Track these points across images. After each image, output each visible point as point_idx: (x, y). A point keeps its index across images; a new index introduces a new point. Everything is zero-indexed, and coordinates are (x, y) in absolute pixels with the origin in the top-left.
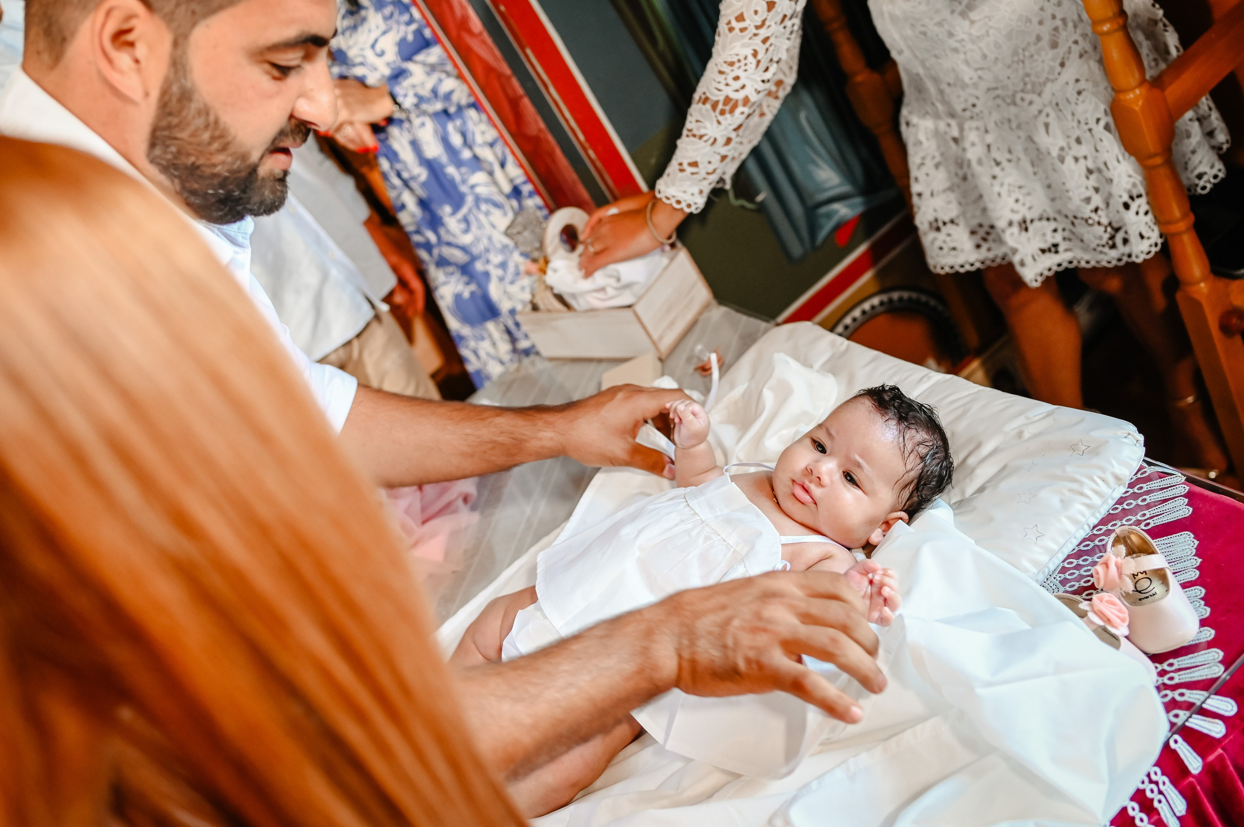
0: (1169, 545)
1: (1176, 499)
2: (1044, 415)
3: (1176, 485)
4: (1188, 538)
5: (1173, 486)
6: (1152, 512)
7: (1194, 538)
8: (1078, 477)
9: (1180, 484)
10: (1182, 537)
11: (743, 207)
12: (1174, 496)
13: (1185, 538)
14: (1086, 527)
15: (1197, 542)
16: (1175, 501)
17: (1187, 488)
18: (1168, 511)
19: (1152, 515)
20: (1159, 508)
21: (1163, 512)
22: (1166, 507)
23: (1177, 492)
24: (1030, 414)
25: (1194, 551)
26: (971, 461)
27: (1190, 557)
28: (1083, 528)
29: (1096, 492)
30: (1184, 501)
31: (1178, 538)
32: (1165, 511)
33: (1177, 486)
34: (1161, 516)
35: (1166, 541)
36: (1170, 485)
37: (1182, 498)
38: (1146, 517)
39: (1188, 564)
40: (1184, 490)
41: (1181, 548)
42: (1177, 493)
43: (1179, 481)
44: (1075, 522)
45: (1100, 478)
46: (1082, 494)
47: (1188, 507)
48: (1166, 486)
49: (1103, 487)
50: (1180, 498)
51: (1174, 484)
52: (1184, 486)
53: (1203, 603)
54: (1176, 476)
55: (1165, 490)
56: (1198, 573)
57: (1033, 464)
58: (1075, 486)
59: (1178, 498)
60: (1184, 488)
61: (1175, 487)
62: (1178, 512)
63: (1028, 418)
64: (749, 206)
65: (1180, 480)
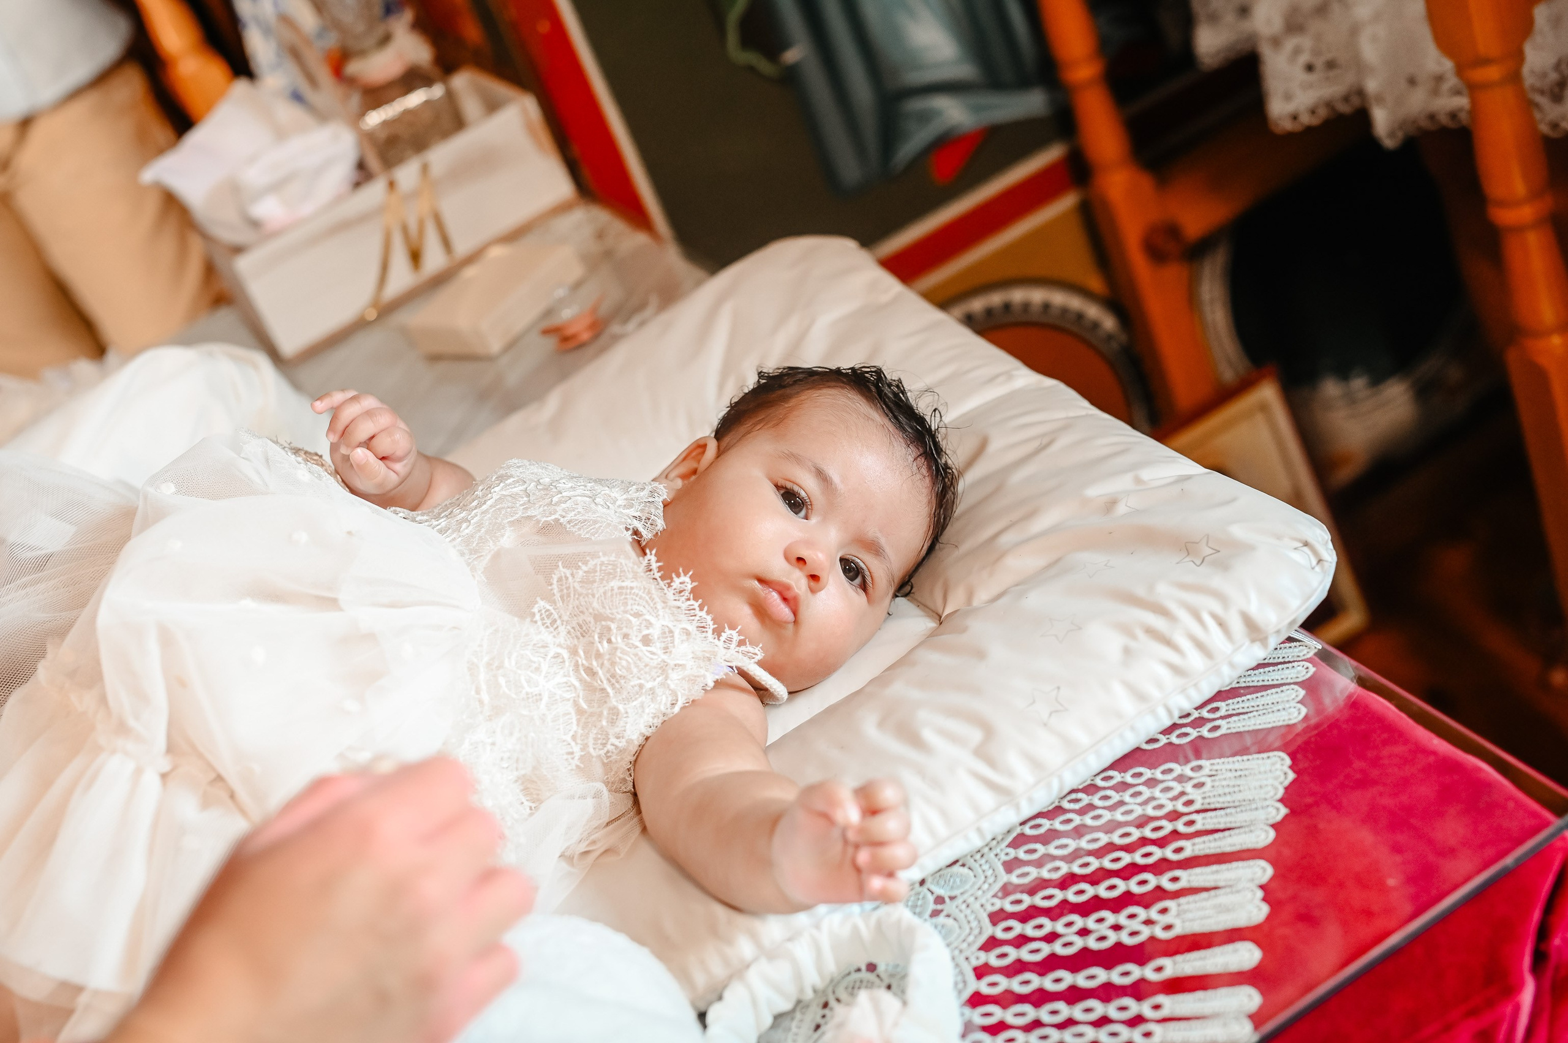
0: (1239, 773)
1: (1284, 688)
2: (1171, 480)
3: (1294, 661)
4: (1278, 766)
5: (1289, 662)
6: (1231, 707)
7: (1291, 767)
8: (1173, 607)
9: (1302, 661)
10: (1269, 761)
11: (751, 69)
12: (1282, 682)
13: (1273, 764)
14: (1162, 712)
15: (1291, 776)
16: (1282, 691)
17: (1312, 670)
18: (1261, 707)
19: (1230, 712)
20: (1248, 700)
21: (1251, 709)
22: (1261, 701)
23: (1290, 674)
24: (1146, 474)
25: (1281, 792)
26: (1007, 539)
27: (1267, 803)
28: (1153, 712)
29: (1200, 646)
30: (1298, 693)
31: (1260, 762)
32: (1256, 708)
33: (1295, 664)
34: (1245, 716)
35: (1237, 766)
36: (1282, 660)
37: (1296, 687)
38: (1217, 715)
39: (1261, 815)
40: (1305, 673)
41: (1258, 784)
42: (1290, 677)
43: (1301, 654)
44: (1140, 696)
45: (1215, 617)
46: (1168, 642)
47: (1299, 706)
48: (1276, 661)
49: (1215, 637)
50: (1292, 686)
51: (1291, 660)
52: (1307, 664)
53: (1260, 894)
54: (1301, 643)
55: (1271, 668)
56: (1272, 834)
57: (1106, 565)
58: (1158, 623)
59: (1287, 687)
60: (1307, 668)
61: (1290, 665)
62: (1279, 714)
63: (1138, 481)
64: (764, 66)
65: (1305, 652)
